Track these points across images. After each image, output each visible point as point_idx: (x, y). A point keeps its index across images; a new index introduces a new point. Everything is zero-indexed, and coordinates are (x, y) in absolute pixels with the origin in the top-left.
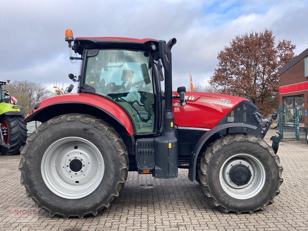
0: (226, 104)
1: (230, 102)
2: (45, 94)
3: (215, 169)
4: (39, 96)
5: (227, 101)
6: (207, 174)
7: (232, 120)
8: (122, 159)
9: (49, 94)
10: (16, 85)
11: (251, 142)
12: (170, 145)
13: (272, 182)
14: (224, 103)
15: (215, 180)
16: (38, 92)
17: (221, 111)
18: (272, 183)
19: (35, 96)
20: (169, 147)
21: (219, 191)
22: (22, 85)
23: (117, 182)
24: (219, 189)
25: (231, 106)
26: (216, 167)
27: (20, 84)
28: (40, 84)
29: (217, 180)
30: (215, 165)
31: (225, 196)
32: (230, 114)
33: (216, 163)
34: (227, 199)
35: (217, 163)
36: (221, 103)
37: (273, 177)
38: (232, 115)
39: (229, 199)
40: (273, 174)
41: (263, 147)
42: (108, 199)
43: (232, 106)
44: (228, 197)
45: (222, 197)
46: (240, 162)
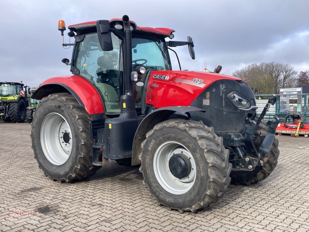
0: (198, 84)
1: (202, 82)
2: (292, 75)
3: (148, 155)
4: (285, 78)
5: (200, 81)
6: (142, 159)
7: (208, 103)
8: (82, 135)
9: (297, 75)
10: (263, 67)
11: (179, 129)
12: (110, 125)
13: (200, 180)
14: (196, 83)
15: (148, 167)
16: (284, 73)
17: (192, 92)
18: (201, 182)
19: (282, 77)
20: (110, 128)
21: (152, 180)
22: (269, 66)
23: (78, 156)
24: (152, 177)
25: (202, 86)
26: (149, 153)
27: (267, 66)
28: (287, 65)
29: (150, 167)
30: (148, 150)
31: (157, 186)
32: (206, 97)
33: (148, 149)
34: (158, 190)
35: (150, 149)
36: (193, 83)
37: (202, 175)
38: (207, 97)
39: (161, 190)
40: (201, 170)
41: (192, 137)
42: (73, 170)
43: (204, 86)
44: (160, 188)
45: (154, 187)
46: (182, 152)
